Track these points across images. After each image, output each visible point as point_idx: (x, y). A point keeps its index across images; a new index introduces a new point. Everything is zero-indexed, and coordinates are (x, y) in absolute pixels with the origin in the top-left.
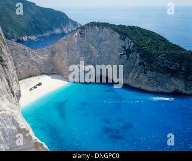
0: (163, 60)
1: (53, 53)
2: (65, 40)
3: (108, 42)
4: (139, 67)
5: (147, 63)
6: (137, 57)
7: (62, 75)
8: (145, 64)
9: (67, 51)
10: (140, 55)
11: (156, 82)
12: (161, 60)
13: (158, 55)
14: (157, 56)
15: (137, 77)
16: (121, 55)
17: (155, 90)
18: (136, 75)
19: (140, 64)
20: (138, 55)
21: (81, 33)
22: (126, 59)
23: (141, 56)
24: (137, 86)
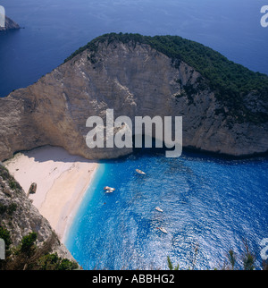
0: (254, 101)
1: (30, 106)
2: (58, 77)
3: (147, 74)
4: (216, 117)
5: (230, 110)
6: (210, 100)
7: (62, 147)
8: (226, 111)
9: (68, 100)
10: (216, 95)
11: (247, 140)
12: (251, 101)
13: (247, 93)
14: (244, 95)
15: (213, 135)
16: (178, 96)
17: (245, 152)
18: (211, 131)
19: (217, 112)
20: (212, 96)
21: (92, 59)
22: (189, 104)
23: (218, 98)
24: (214, 149)
